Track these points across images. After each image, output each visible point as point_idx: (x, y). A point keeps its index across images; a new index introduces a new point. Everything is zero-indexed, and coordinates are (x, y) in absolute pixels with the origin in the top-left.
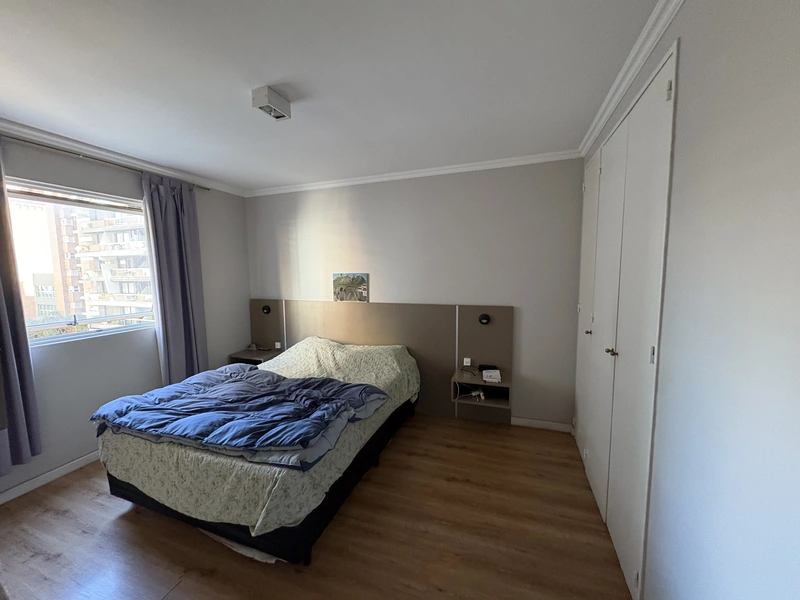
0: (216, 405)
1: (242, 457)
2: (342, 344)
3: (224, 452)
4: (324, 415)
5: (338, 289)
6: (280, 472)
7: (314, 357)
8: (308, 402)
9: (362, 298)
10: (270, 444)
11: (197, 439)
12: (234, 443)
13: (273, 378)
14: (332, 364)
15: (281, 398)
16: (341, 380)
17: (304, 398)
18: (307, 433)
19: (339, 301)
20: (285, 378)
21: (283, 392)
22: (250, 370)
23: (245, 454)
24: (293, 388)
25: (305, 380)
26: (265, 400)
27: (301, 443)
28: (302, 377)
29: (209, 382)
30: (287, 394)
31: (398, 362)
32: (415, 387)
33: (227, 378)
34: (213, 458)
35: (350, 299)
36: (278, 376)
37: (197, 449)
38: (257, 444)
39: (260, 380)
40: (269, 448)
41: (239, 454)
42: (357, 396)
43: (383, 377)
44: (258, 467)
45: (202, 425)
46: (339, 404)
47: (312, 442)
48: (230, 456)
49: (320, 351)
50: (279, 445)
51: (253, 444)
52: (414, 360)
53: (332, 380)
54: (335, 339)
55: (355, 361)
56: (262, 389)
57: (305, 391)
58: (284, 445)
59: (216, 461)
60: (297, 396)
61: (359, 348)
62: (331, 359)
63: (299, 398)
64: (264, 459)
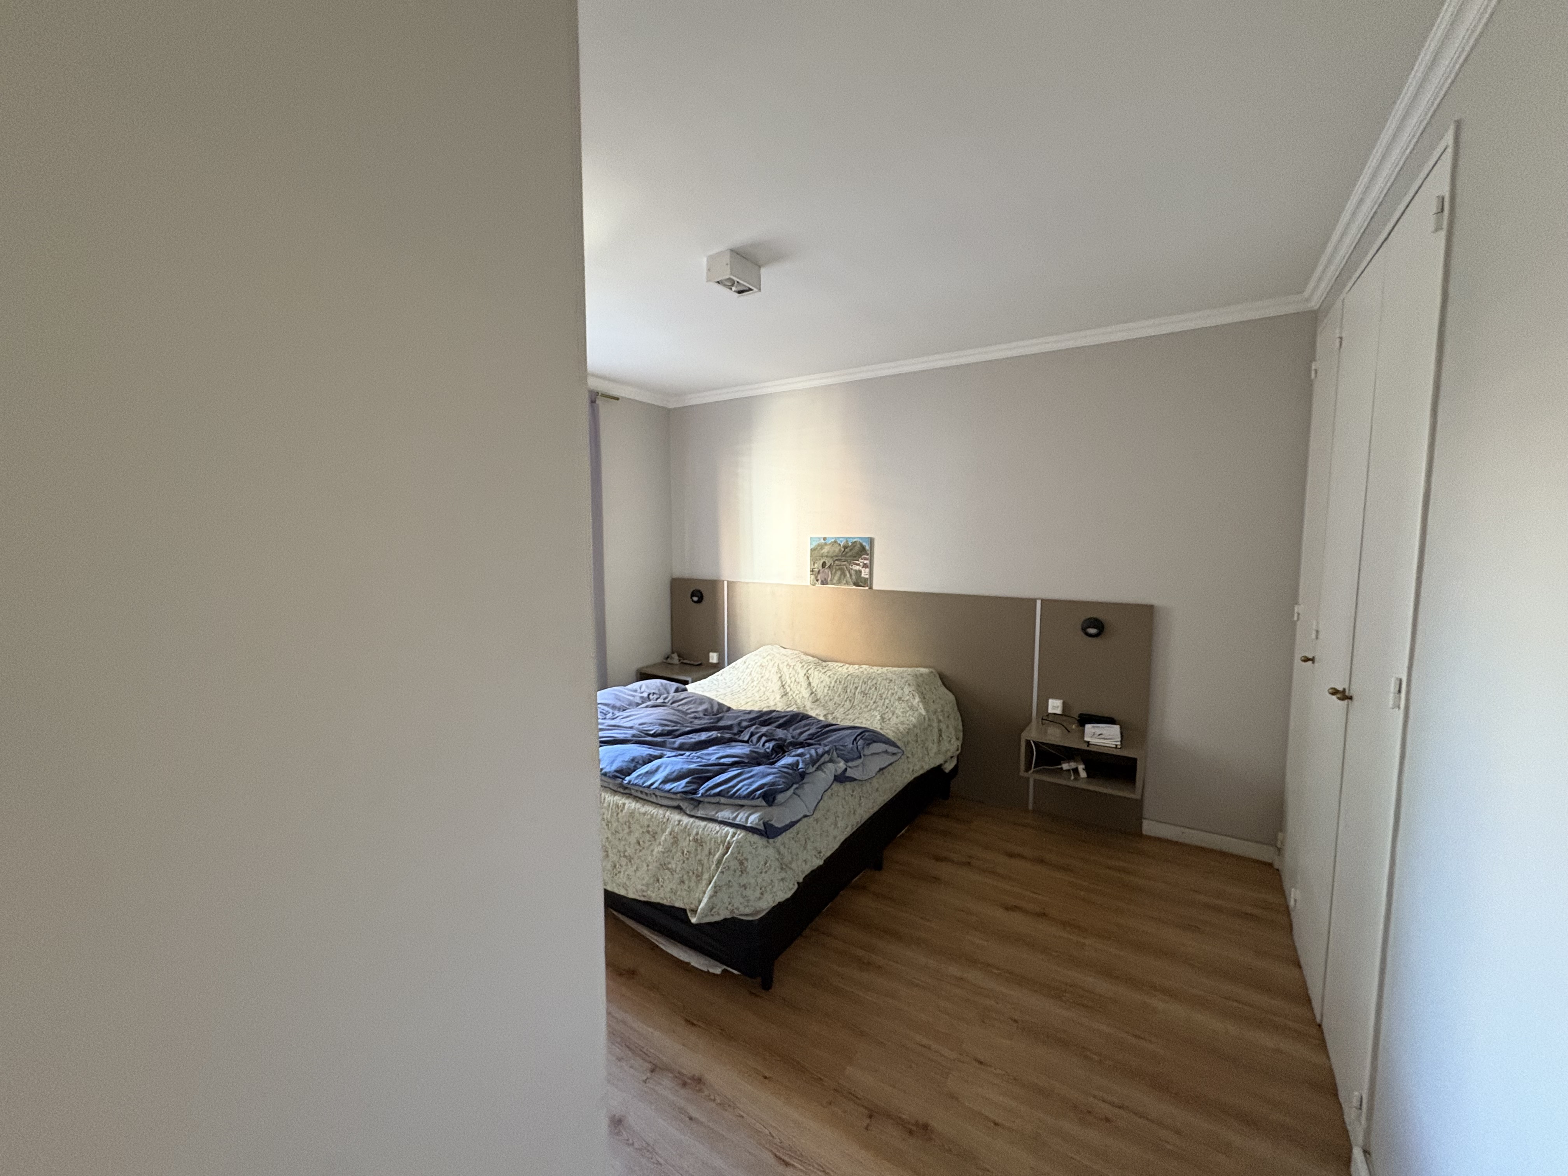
0: (634, 736)
1: (678, 808)
2: (822, 660)
3: (654, 799)
4: (797, 763)
5: (818, 565)
6: (734, 835)
7: (775, 678)
8: (770, 745)
9: (859, 582)
10: (719, 794)
11: (615, 777)
12: (668, 787)
13: (712, 707)
14: (806, 693)
15: (727, 736)
16: (821, 718)
17: (764, 739)
18: (773, 784)
19: (819, 585)
20: (729, 709)
21: (730, 727)
22: (677, 691)
23: (684, 805)
24: (745, 724)
25: (761, 714)
26: (704, 736)
27: (765, 796)
28: (756, 709)
29: (618, 704)
30: (735, 730)
31: (923, 698)
32: (952, 745)
33: (644, 700)
34: (638, 805)
35: (839, 582)
36: (720, 705)
37: (615, 792)
38: (701, 791)
39: (692, 708)
40: (716, 799)
41: (675, 804)
42: (849, 742)
43: (894, 720)
44: (703, 824)
45: (620, 759)
46: (820, 751)
47: (780, 798)
48: (662, 806)
49: (785, 669)
50: (732, 796)
51: (695, 792)
52: (951, 697)
53: (806, 717)
54: (812, 652)
55: (845, 690)
56: (697, 722)
57: (764, 729)
58: (739, 797)
59: (643, 810)
60: (752, 735)
61: (853, 669)
62: (804, 684)
63: (755, 738)
64: (711, 813)
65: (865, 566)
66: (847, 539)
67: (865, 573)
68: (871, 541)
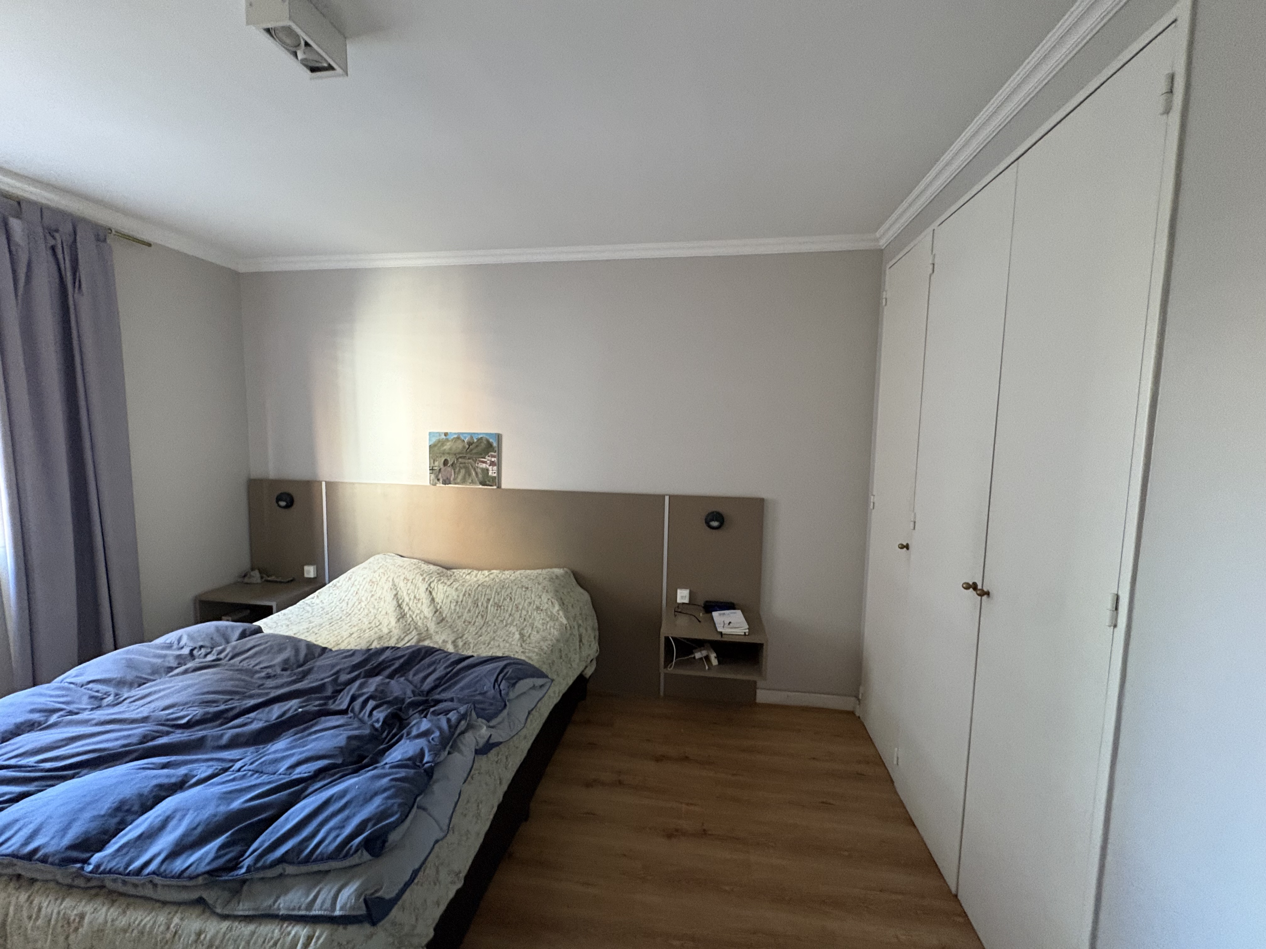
0: (145, 738)
1: (200, 902)
2: (446, 568)
3: (148, 892)
4: (422, 754)
5: (439, 463)
6: (309, 939)
7: (389, 596)
8: (380, 715)
9: (486, 480)
10: (282, 860)
12: (179, 864)
13: (297, 651)
14: (427, 612)
15: (313, 706)
16: (450, 648)
17: (371, 704)
18: (381, 815)
19: (439, 485)
20: (324, 649)
21: (321, 688)
22: (243, 635)
23: (209, 896)
24: (344, 677)
25: (370, 655)
26: (275, 712)
27: (367, 844)
28: (363, 645)
29: (130, 676)
30: (329, 692)
31: (562, 604)
32: (592, 649)
33: (181, 660)
34: (113, 912)
35: (464, 481)
36: (310, 646)
37: (68, 889)
38: (247, 862)
39: (264, 660)
40: (278, 870)
41: (195, 895)
42: (488, 685)
43: (535, 637)
44: (247, 929)
45: (87, 815)
46: (453, 716)
47: (393, 837)
48: (164, 903)
49: (402, 584)
50: (307, 860)
51: (234, 865)
52: (586, 596)
53: (430, 651)
54: (432, 557)
55: (476, 603)
56: (270, 683)
57: (374, 683)
58: (323, 859)
59: (123, 922)
60: (353, 699)
61: (482, 576)
62: (426, 600)
63: (357, 704)
64: (266, 903)
65: (492, 464)
66: (472, 435)
67: (492, 472)
68: (499, 437)
